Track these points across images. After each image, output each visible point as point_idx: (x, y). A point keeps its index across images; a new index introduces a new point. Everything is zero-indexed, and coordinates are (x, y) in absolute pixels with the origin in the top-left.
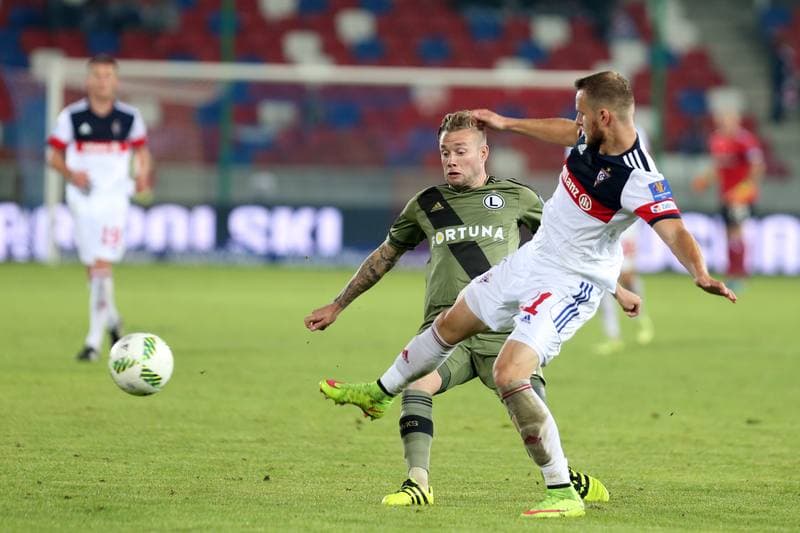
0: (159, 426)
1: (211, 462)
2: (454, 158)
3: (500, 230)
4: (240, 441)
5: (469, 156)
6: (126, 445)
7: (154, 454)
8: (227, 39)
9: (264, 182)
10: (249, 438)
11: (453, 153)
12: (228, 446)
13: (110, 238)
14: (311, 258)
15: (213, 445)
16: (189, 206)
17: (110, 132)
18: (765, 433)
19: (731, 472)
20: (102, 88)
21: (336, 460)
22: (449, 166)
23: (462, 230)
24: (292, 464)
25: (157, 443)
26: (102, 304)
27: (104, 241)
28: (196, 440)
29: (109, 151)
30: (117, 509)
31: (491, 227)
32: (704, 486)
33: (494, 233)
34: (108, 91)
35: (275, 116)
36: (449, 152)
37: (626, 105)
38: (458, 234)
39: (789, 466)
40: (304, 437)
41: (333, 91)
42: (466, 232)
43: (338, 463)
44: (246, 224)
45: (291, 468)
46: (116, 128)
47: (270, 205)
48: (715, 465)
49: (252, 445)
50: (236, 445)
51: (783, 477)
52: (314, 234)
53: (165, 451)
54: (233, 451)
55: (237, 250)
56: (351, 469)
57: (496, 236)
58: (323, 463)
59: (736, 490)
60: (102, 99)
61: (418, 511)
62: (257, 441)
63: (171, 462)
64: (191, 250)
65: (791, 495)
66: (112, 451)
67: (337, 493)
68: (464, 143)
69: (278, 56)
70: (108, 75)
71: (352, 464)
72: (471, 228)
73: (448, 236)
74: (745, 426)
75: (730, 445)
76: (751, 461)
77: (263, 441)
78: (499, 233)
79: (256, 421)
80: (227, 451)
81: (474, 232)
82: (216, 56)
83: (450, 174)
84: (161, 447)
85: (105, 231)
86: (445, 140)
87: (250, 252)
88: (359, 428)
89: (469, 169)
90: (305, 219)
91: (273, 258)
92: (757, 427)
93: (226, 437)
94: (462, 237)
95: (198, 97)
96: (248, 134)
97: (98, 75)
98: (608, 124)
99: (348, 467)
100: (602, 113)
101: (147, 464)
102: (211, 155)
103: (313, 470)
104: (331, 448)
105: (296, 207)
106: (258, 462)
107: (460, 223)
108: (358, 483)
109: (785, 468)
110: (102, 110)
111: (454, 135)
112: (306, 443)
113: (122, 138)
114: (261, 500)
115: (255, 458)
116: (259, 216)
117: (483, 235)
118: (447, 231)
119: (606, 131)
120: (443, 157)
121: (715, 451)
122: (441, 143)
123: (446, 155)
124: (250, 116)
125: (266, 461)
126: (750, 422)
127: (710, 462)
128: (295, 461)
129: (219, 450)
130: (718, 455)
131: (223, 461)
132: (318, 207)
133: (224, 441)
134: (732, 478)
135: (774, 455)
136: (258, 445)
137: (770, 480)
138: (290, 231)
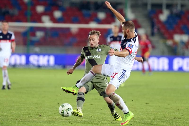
0: (13, 105)
1: (25, 113)
2: (92, 41)
3: (100, 56)
4: (31, 108)
5: (95, 41)
6: (6, 109)
7: (12, 111)
8: (29, 17)
9: (37, 49)
10: (34, 107)
11: (92, 40)
12: (29, 109)
13: (6, 61)
14: (47, 67)
15: (25, 109)
16: (20, 55)
17: (7, 38)
18: (150, 106)
19: (142, 115)
20: (5, 28)
21: (53, 112)
22: (91, 43)
23: (91, 56)
24: (43, 113)
25: (13, 108)
26: (5, 76)
27: (5, 61)
28: (22, 108)
29: (6, 42)
30: (4, 123)
31: (97, 56)
32: (136, 118)
33: (98, 57)
34: (6, 29)
35: (39, 34)
36: (91, 40)
37: (133, 28)
38: (90, 57)
39: (155, 113)
40: (46, 107)
41: (53, 29)
42: (92, 57)
43: (54, 113)
44: (33, 59)
45: (43, 114)
46: (8, 37)
47: (38, 55)
48: (138, 113)
49: (34, 109)
50: (31, 109)
51: (154, 116)
52: (48, 61)
53: (15, 110)
54: (30, 110)
55: (31, 65)
56: (57, 114)
57: (99, 57)
58: (50, 113)
59: (143, 119)
60: (5, 30)
61: (72, 124)
62: (36, 108)
63: (16, 113)
64: (21, 65)
65: (156, 120)
66: (3, 110)
67: (54, 120)
68: (94, 38)
69: (40, 21)
70: (6, 25)
71: (57, 113)
72: (93, 56)
73: (88, 58)
74: (145, 104)
75: (142, 109)
76: (147, 112)
77: (37, 108)
78: (100, 57)
79: (35, 103)
80: (29, 110)
81: (94, 57)
82: (26, 21)
83: (91, 45)
84: (14, 109)
85: (5, 59)
86: (90, 37)
87: (34, 65)
88: (58, 105)
89: (95, 44)
90: (46, 58)
91: (39, 67)
92: (148, 105)
93: (28, 107)
94: (91, 58)
95: (22, 30)
96: (33, 39)
97: (4, 25)
98: (128, 32)
99: (56, 114)
100: (127, 30)
101: (11, 113)
102: (25, 43)
103: (48, 114)
104: (52, 109)
105: (44, 55)
106: (36, 113)
107: (91, 55)
108: (58, 117)
109: (154, 114)
110: (5, 33)
111: (92, 36)
112: (46, 108)
113: (10, 39)
114: (36, 121)
115: (35, 112)
116: (36, 57)
117: (96, 57)
118: (88, 57)
119: (128, 34)
120: (89, 41)
121: (139, 110)
122: (89, 38)
123: (90, 40)
124: (34, 35)
125: (37, 112)
126: (147, 104)
127: (137, 113)
128: (44, 112)
129: (27, 110)
130: (139, 111)
131: (28, 112)
132: (49, 55)
133: (28, 108)
134: (143, 116)
135: (151, 111)
136: (36, 109)
137: (151, 117)
138: (43, 60)
